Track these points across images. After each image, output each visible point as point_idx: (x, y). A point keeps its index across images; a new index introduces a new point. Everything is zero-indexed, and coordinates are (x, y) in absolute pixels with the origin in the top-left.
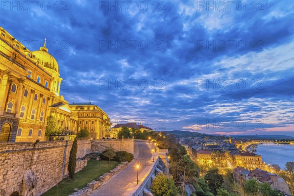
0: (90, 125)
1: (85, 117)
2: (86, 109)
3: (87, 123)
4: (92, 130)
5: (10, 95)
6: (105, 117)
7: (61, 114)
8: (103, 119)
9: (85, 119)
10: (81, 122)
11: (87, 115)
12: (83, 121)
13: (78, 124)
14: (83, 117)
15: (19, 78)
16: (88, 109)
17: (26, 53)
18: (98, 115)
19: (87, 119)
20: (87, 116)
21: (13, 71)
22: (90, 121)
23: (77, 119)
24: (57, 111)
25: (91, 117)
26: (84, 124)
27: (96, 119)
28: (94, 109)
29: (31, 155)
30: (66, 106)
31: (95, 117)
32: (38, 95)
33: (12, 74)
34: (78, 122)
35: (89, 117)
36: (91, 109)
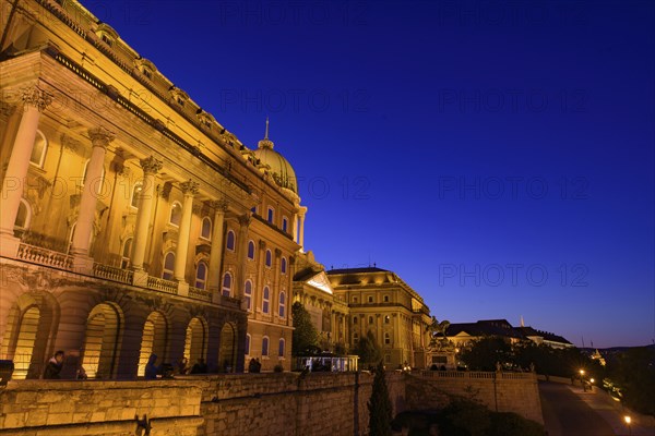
0: (380, 328)
1: (366, 305)
2: (364, 282)
3: (371, 321)
4: (388, 341)
5: (225, 257)
6: (416, 305)
7: (313, 298)
8: (411, 310)
9: (366, 309)
10: (355, 318)
11: (371, 300)
12: (362, 316)
13: (350, 325)
14: (360, 305)
15: (241, 214)
16: (372, 281)
17: (246, 157)
18: (400, 299)
19: (370, 311)
20: (371, 304)
21: (232, 200)
22: (378, 316)
23: (345, 310)
24: (305, 292)
25: (381, 305)
26: (363, 323)
27: (393, 309)
28: (387, 281)
29: (295, 407)
30: (322, 276)
31: (391, 305)
32: (272, 253)
33: (230, 208)
34: (349, 318)
35: (375, 305)
36: (379, 282)
